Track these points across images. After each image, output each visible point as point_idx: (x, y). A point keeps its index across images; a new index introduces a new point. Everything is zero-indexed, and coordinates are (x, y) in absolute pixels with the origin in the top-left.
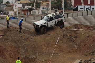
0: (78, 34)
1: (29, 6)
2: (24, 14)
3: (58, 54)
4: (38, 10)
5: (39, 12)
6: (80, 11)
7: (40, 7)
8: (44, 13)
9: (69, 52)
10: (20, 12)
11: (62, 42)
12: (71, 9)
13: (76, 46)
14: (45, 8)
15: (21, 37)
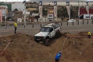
0: (83, 42)
1: (37, 13)
2: (31, 21)
3: (63, 60)
4: (45, 18)
5: (46, 20)
6: (85, 19)
7: (47, 15)
8: (51, 21)
9: (74, 59)
10: (27, 19)
11: (67, 48)
12: (77, 17)
13: (80, 53)
14: (52, 16)
15: (28, 43)
